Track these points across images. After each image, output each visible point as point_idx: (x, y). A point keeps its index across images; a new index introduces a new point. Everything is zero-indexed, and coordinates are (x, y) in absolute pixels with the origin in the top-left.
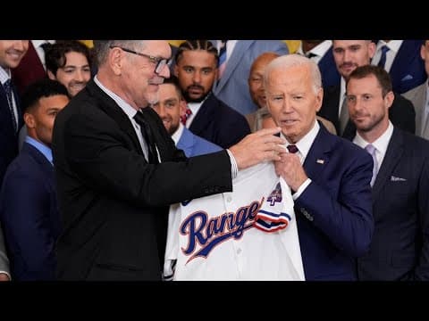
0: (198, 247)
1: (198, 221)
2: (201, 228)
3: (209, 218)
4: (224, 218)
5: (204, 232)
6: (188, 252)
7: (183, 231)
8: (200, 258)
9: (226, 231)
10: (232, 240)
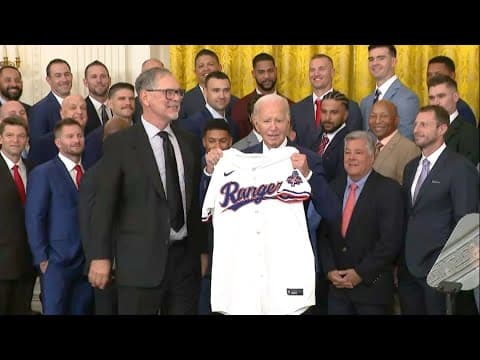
0: (230, 204)
1: (232, 188)
2: (235, 192)
3: (240, 187)
4: (250, 189)
5: (236, 195)
6: (224, 205)
7: (222, 192)
8: (231, 211)
9: (250, 197)
10: (252, 204)
